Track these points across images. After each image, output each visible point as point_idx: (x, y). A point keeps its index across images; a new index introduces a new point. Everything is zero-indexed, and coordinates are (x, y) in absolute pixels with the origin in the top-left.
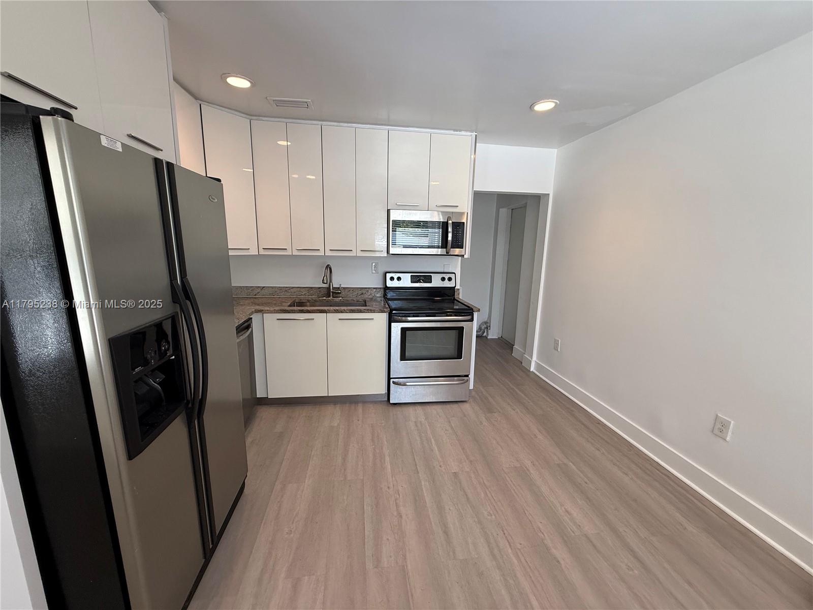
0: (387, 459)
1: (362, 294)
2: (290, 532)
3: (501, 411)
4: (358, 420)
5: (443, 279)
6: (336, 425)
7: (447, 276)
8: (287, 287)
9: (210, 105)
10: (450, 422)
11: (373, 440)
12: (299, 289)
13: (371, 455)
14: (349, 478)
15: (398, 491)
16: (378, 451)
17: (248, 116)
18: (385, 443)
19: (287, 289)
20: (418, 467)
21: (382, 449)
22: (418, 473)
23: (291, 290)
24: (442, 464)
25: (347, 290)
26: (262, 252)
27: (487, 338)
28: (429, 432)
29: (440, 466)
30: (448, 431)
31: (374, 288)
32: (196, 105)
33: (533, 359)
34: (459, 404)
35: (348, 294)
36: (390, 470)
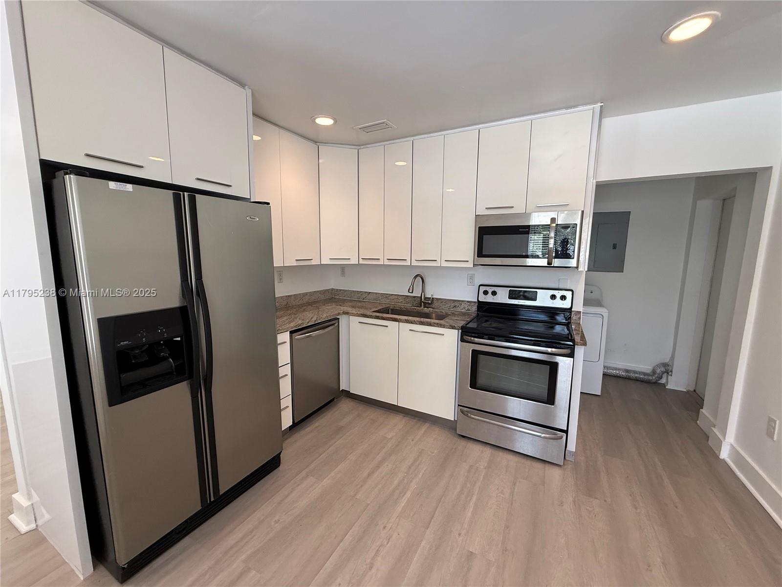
0: (409, 494)
1: (455, 306)
2: (276, 522)
3: (609, 500)
4: (413, 440)
5: (553, 297)
6: (389, 437)
7: (559, 294)
8: (387, 294)
9: (326, 144)
10: (514, 484)
11: (410, 467)
12: (396, 297)
13: (396, 482)
14: (358, 497)
15: (391, 537)
16: (405, 481)
17: (355, 147)
18: (420, 476)
19: (387, 296)
20: (433, 520)
21: (411, 482)
22: (427, 528)
23: (391, 297)
24: (463, 532)
25: (440, 301)
26: (361, 262)
27: (665, 387)
28: (478, 484)
29: (460, 534)
30: (503, 494)
31: (468, 302)
32: (315, 146)
33: (727, 440)
34: (547, 466)
35: (441, 305)
36: (400, 510)
